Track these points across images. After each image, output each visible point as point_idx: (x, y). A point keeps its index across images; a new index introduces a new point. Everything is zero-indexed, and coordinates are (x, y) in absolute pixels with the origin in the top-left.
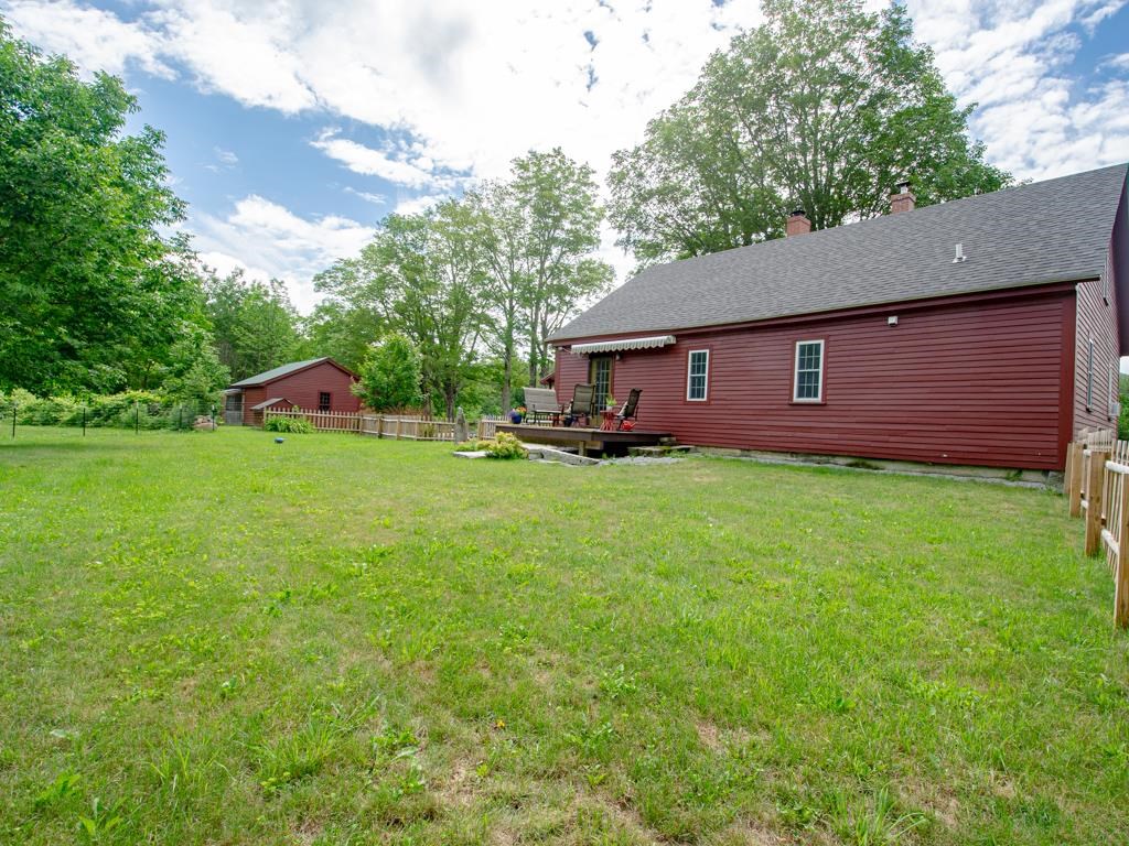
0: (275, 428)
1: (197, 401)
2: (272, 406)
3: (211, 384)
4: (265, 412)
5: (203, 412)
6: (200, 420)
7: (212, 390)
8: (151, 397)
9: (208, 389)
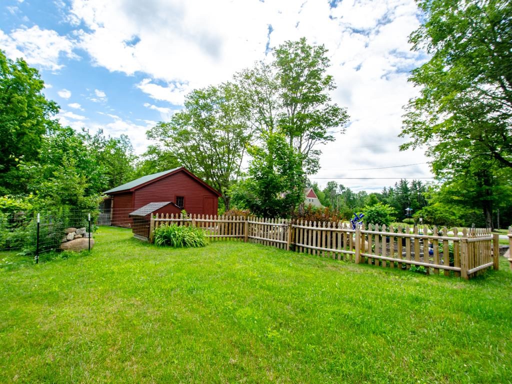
0: (168, 242)
1: (67, 208)
2: (159, 212)
3: (86, 185)
4: (152, 219)
5: (76, 223)
6: (71, 236)
7: (87, 192)
8: (18, 203)
9: (82, 191)
